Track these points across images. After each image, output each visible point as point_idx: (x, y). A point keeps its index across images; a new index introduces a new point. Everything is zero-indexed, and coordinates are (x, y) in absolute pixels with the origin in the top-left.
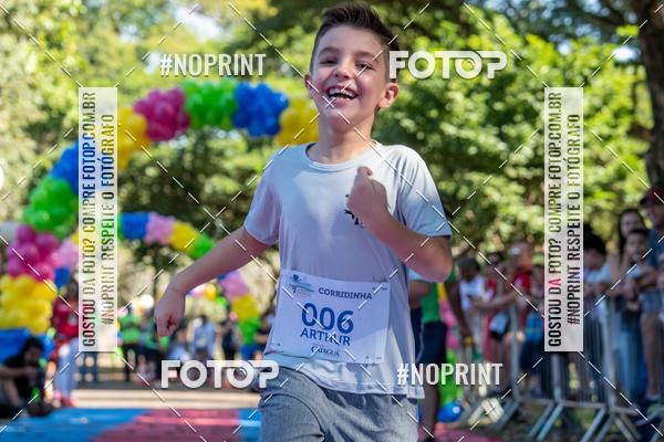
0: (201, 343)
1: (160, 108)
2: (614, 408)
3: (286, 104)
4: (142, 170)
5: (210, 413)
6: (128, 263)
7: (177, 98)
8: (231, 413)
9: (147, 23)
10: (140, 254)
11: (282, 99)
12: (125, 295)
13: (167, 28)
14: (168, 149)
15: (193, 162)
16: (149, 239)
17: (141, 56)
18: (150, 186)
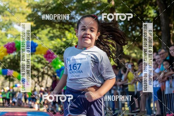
0: (19, 97)
1: (10, 46)
2: (108, 111)
3: (37, 45)
4: (6, 60)
5: (21, 113)
6: (3, 80)
7: (13, 44)
8: (26, 113)
9: (7, 28)
10: (6, 78)
11: (36, 44)
12: (3, 87)
13: (12, 29)
14: (12, 55)
15: (17, 58)
16: (8, 75)
17: (6, 35)
18: (8, 63)
